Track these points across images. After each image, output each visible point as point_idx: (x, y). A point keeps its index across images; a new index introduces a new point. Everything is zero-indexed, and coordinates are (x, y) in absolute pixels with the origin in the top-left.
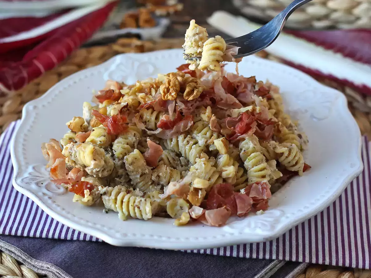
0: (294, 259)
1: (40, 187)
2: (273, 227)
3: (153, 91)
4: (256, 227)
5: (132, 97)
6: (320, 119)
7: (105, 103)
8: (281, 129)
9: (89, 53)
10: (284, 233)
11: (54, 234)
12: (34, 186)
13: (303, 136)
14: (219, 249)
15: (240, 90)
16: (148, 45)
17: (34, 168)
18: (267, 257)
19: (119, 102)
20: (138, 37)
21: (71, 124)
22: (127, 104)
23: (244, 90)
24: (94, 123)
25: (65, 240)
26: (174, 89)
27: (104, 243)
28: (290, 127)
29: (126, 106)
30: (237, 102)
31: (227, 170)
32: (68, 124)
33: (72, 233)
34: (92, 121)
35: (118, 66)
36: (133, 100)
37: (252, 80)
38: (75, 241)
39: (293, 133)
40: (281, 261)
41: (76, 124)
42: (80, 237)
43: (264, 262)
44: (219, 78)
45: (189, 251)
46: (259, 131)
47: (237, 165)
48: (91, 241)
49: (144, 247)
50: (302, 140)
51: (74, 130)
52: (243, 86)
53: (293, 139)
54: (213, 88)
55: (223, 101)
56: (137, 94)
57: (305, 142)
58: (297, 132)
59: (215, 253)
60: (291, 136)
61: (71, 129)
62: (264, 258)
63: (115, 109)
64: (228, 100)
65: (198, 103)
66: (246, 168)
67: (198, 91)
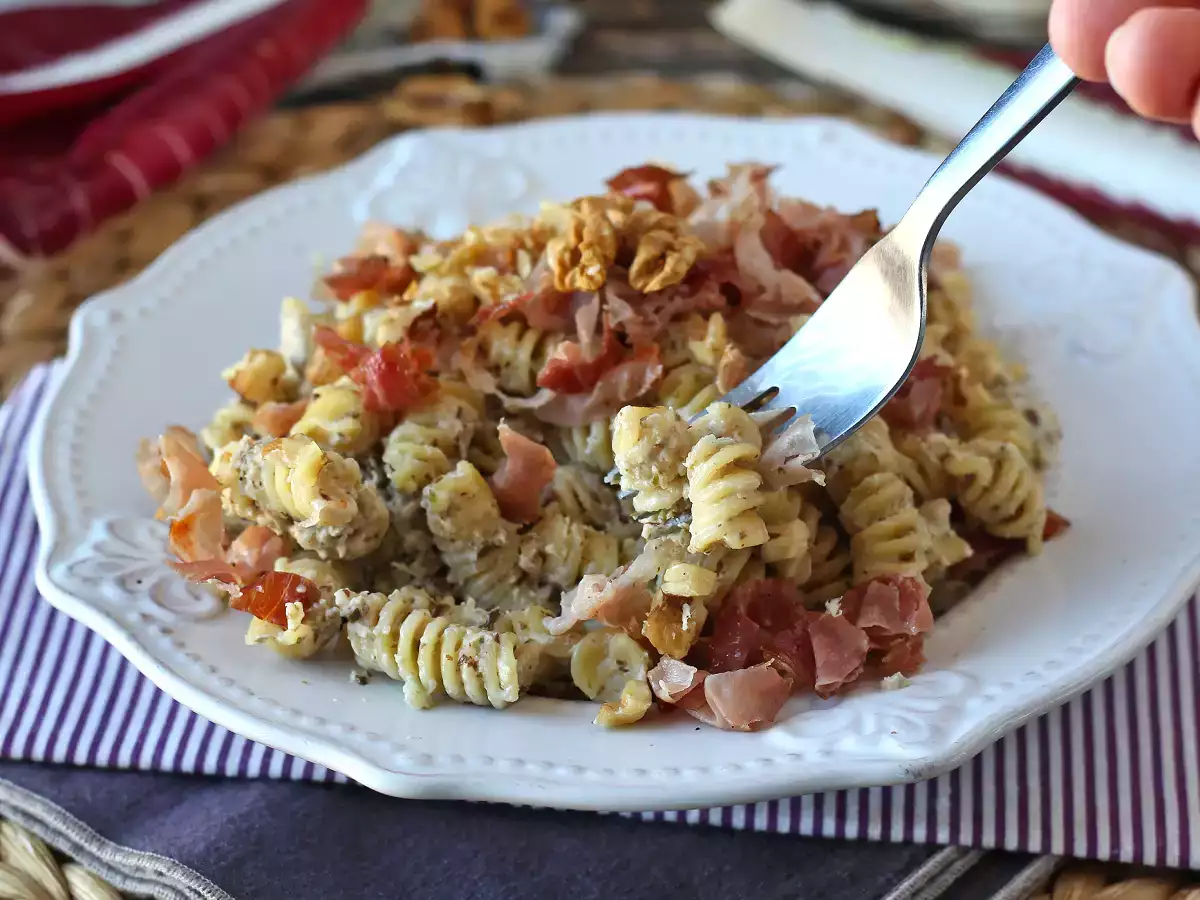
0: (1012, 843)
1: (131, 592)
2: (938, 732)
3: (524, 259)
4: (881, 730)
5: (450, 281)
6: (1102, 359)
7: (357, 301)
8: (966, 391)
9: (304, 127)
11: (179, 756)
12: (109, 591)
13: (1042, 414)
14: (750, 809)
15: (825, 257)
16: (506, 100)
17: (111, 527)
18: (920, 834)
19: (406, 297)
20: (473, 72)
21: (241, 375)
22: (435, 306)
23: (839, 255)
24: (320, 370)
25: (218, 777)
26: (594, 255)
27: (353, 788)
28: (996, 384)
29: (429, 314)
30: (816, 297)
32: (229, 373)
34: (314, 363)
35: (403, 174)
36: (454, 290)
37: (867, 222)
38: (253, 780)
39: (1008, 406)
40: (964, 851)
41: (258, 375)
42: (272, 768)
43: (906, 854)
44: (750, 215)
47: (815, 515)
48: (307, 781)
50: (1040, 432)
51: (249, 397)
52: (836, 242)
53: (1009, 426)
54: (730, 250)
55: (767, 297)
56: (468, 270)
57: (1052, 438)
58: (1020, 404)
59: (738, 820)
60: (1002, 416)
61: (238, 392)
62: (908, 840)
63: (391, 321)
64: (784, 291)
65: (679, 301)
66: (847, 527)
67: (678, 261)
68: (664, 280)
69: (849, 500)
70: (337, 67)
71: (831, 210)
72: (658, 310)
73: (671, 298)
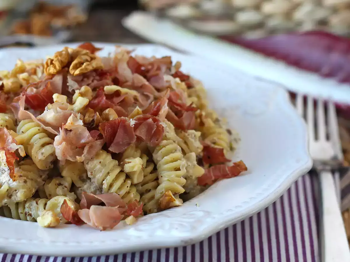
4: (171, 228)
8: (204, 120)
10: (210, 235)
13: (233, 132)
15: (152, 73)
23: (158, 72)
26: (58, 59)
28: (216, 121)
30: (147, 83)
31: (130, 162)
36: (13, 83)
37: (167, 61)
39: (220, 127)
44: (123, 55)
47: (145, 158)
50: (233, 137)
52: (156, 67)
53: (220, 134)
55: (129, 83)
56: (18, 75)
57: (236, 140)
58: (225, 127)
60: (218, 130)
64: (136, 81)
65: (96, 82)
66: (155, 162)
67: (88, 65)
68: (81, 70)
69: (155, 151)
72: (88, 85)
73: (93, 81)
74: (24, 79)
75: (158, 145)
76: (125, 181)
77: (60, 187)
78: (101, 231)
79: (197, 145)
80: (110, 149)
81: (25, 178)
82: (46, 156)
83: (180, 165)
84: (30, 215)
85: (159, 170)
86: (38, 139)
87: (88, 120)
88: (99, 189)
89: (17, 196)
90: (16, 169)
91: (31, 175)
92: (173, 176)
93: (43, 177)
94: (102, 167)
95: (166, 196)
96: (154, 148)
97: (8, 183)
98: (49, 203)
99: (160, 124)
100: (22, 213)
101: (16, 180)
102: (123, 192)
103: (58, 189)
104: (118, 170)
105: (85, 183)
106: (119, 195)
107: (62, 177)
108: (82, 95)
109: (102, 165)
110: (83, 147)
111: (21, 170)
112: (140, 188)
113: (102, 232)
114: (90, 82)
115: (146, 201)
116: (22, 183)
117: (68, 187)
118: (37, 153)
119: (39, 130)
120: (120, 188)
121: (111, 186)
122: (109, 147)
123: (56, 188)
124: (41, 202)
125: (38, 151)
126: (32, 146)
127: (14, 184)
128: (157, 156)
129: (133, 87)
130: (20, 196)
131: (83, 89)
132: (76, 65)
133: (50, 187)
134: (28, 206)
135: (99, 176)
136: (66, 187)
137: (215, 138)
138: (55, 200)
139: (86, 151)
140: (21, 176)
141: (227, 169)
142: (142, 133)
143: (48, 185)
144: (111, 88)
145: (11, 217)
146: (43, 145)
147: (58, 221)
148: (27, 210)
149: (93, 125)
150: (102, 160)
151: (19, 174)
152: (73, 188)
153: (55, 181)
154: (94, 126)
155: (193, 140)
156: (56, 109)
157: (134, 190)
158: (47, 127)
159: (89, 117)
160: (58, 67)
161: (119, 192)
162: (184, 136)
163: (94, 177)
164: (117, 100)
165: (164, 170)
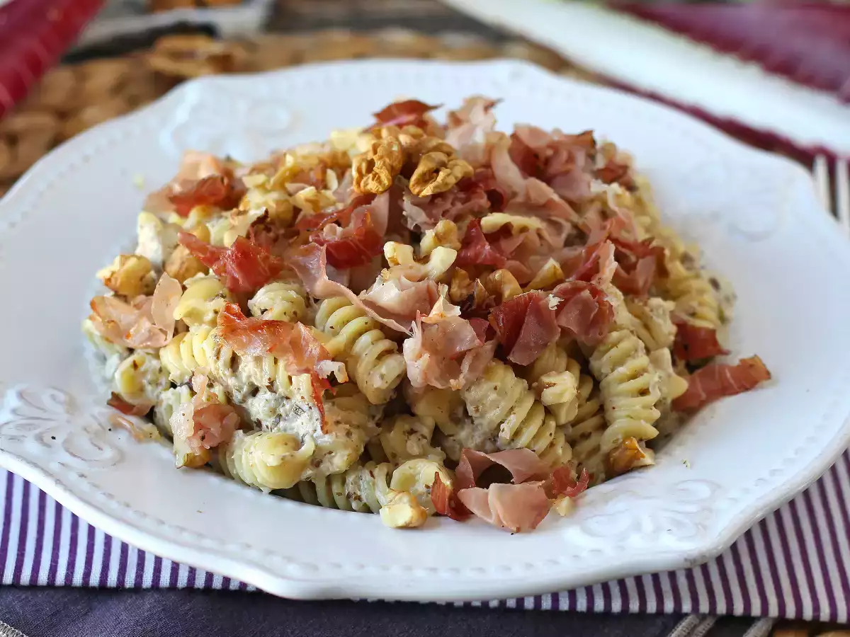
0: (739, 609)
1: (48, 446)
3: (331, 175)
4: (657, 530)
5: (275, 195)
6: (753, 237)
7: (194, 215)
8: (669, 266)
9: (82, 78)
11: (87, 574)
12: (32, 447)
13: (721, 281)
15: (556, 167)
16: (240, 54)
17: (21, 395)
18: (669, 606)
19: (241, 208)
20: (209, 31)
21: (115, 276)
22: (267, 212)
23: (570, 166)
24: (180, 268)
25: (120, 589)
26: (384, 164)
27: (260, 595)
28: (686, 259)
29: (261, 220)
30: (556, 197)
31: (555, 384)
32: (104, 273)
33: (137, 570)
34: (172, 264)
35: (195, 110)
36: (278, 202)
37: (586, 141)
38: (147, 590)
39: (697, 276)
40: (703, 617)
41: (129, 275)
42: (162, 580)
43: (659, 622)
44: (501, 139)
45: (459, 604)
46: (623, 273)
48: (190, 589)
49: (334, 598)
50: (722, 294)
51: (121, 292)
52: (564, 155)
53: (701, 292)
54: (488, 166)
55: (520, 199)
57: (729, 300)
58: (706, 275)
59: (547, 604)
60: (695, 284)
61: (113, 289)
62: (660, 611)
63: (233, 228)
64: (533, 195)
65: (459, 206)
66: (596, 374)
67: (449, 175)
68: (435, 187)
69: (596, 354)
70: (98, 30)
71: (557, 131)
72: (444, 214)
73: (453, 204)
74: (308, 200)
75: (600, 342)
76: (544, 422)
77: (413, 437)
78: (512, 534)
79: (668, 330)
80: (511, 358)
81: (348, 426)
82: (390, 381)
83: (649, 384)
84: (359, 498)
85: (605, 392)
86: (369, 345)
87: (459, 293)
88: (491, 437)
89: (332, 464)
90: (326, 406)
91: (357, 417)
92: (638, 407)
93: (377, 418)
94: (500, 398)
95: (627, 449)
96: (592, 349)
97: (312, 436)
98: (397, 474)
99: (605, 299)
100: (339, 494)
101: (331, 432)
102: (542, 444)
103: (409, 443)
104: (530, 402)
105: (460, 426)
106: (534, 451)
107: (413, 415)
108: (440, 240)
109: (499, 394)
110: (460, 358)
111: (336, 407)
112: (570, 430)
113: (516, 535)
114: (448, 205)
115: (583, 456)
116: (343, 439)
117: (428, 438)
118: (369, 374)
119: (366, 323)
120: (536, 437)
121: (517, 434)
122: (508, 354)
123: (406, 441)
124: (380, 471)
125: (371, 369)
126: (357, 358)
127: (327, 440)
128: (599, 364)
129: (530, 208)
130: (339, 462)
131: (441, 225)
132: (424, 174)
133: (393, 438)
134: (353, 480)
135: (492, 415)
136: (424, 437)
137: (694, 304)
138: (410, 468)
139: (465, 366)
140: (338, 423)
141: (728, 375)
142: (570, 320)
143: (388, 435)
144: (493, 220)
145: (316, 503)
146: (380, 357)
147: (423, 515)
148: (350, 488)
149: (470, 306)
150: (499, 384)
151: (335, 418)
152: (438, 438)
153: (401, 425)
154: (474, 307)
155: (660, 321)
156: (399, 279)
157: (561, 441)
158: (385, 320)
159: (460, 287)
160: (386, 182)
161: (534, 445)
162: (643, 313)
163: (482, 416)
164: (509, 246)
165: (619, 395)
